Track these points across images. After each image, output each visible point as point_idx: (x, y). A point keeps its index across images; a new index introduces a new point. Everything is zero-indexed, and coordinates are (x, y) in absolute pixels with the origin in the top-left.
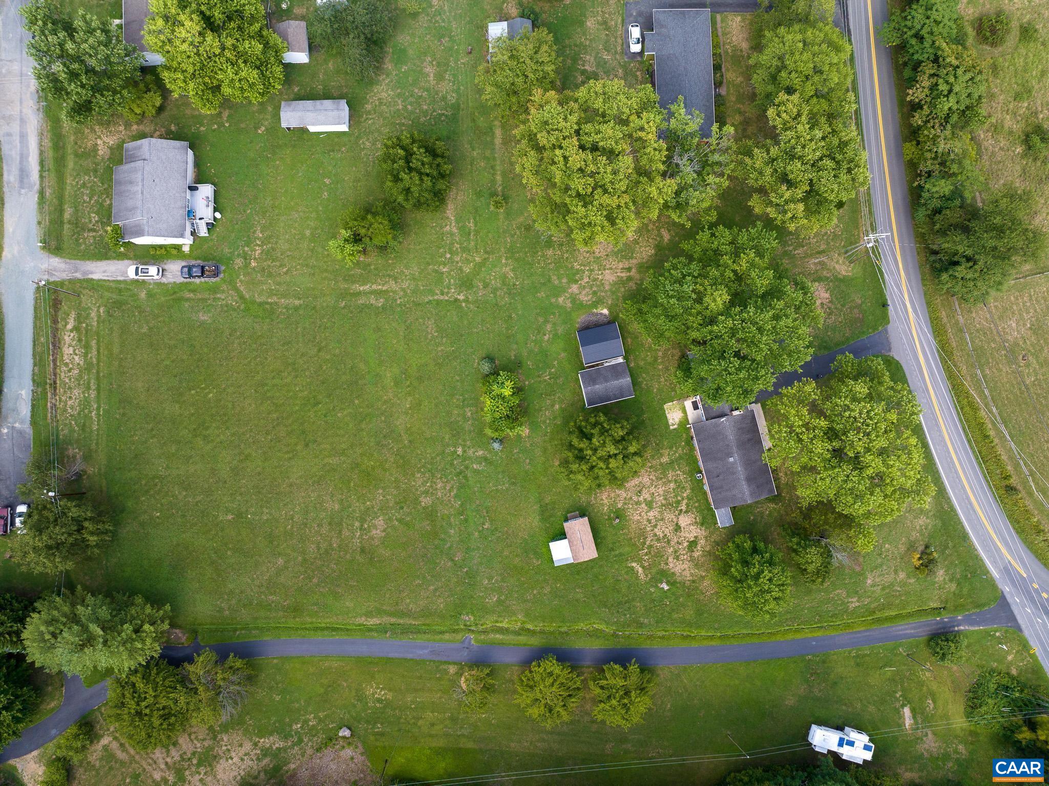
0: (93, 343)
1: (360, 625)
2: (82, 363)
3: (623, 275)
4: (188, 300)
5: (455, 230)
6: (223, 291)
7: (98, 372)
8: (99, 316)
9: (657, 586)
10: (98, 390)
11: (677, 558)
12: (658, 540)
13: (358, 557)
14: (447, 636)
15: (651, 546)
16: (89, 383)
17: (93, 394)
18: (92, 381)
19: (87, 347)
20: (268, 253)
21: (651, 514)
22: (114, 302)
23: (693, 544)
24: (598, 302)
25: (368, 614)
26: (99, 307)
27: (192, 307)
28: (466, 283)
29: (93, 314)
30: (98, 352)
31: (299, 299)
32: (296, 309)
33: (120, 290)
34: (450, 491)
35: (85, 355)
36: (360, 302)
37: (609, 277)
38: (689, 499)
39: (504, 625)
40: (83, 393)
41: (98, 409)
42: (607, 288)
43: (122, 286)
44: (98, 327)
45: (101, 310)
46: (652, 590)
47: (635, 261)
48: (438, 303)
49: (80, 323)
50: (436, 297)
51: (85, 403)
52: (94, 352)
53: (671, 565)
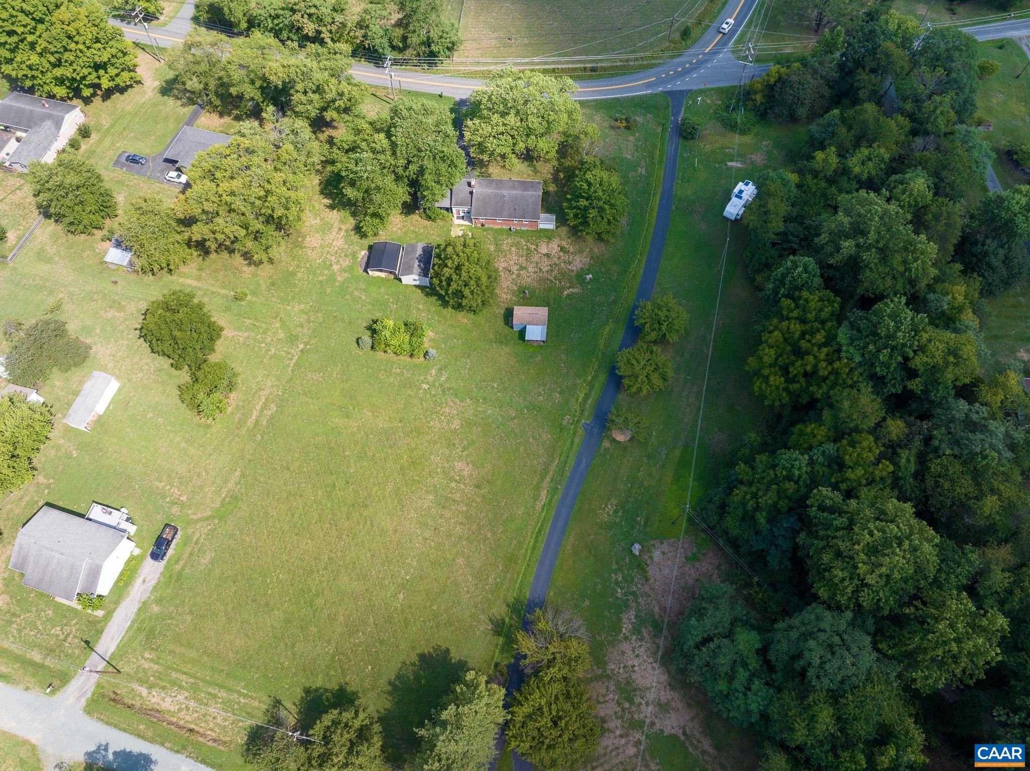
0: (174, 675)
1: (543, 509)
2: (187, 694)
3: (342, 234)
4: (183, 568)
5: (245, 334)
6: (193, 533)
7: (204, 681)
8: (151, 660)
9: (588, 283)
10: (221, 687)
11: (570, 263)
12: (552, 271)
13: (482, 492)
14: (577, 440)
15: (555, 278)
16: (210, 694)
17: (223, 694)
18: (210, 690)
19: (174, 683)
20: (181, 484)
21: (530, 269)
22: (147, 639)
23: (562, 249)
24: (354, 255)
25: (536, 498)
26: (143, 657)
27: (192, 566)
28: (292, 339)
29: (146, 665)
30: (185, 673)
31: (236, 470)
32: (243, 475)
33: (139, 629)
34: (455, 404)
35: (181, 687)
36: (264, 423)
37: (339, 243)
38: (528, 241)
39: (582, 395)
40: (216, 703)
41: (240, 694)
42: (346, 247)
43: (136, 625)
44: (161, 665)
45: (147, 655)
46: (589, 287)
47: (336, 224)
48: (297, 364)
49: (147, 681)
50: (292, 365)
51: (228, 705)
52: (184, 677)
53: (574, 268)
